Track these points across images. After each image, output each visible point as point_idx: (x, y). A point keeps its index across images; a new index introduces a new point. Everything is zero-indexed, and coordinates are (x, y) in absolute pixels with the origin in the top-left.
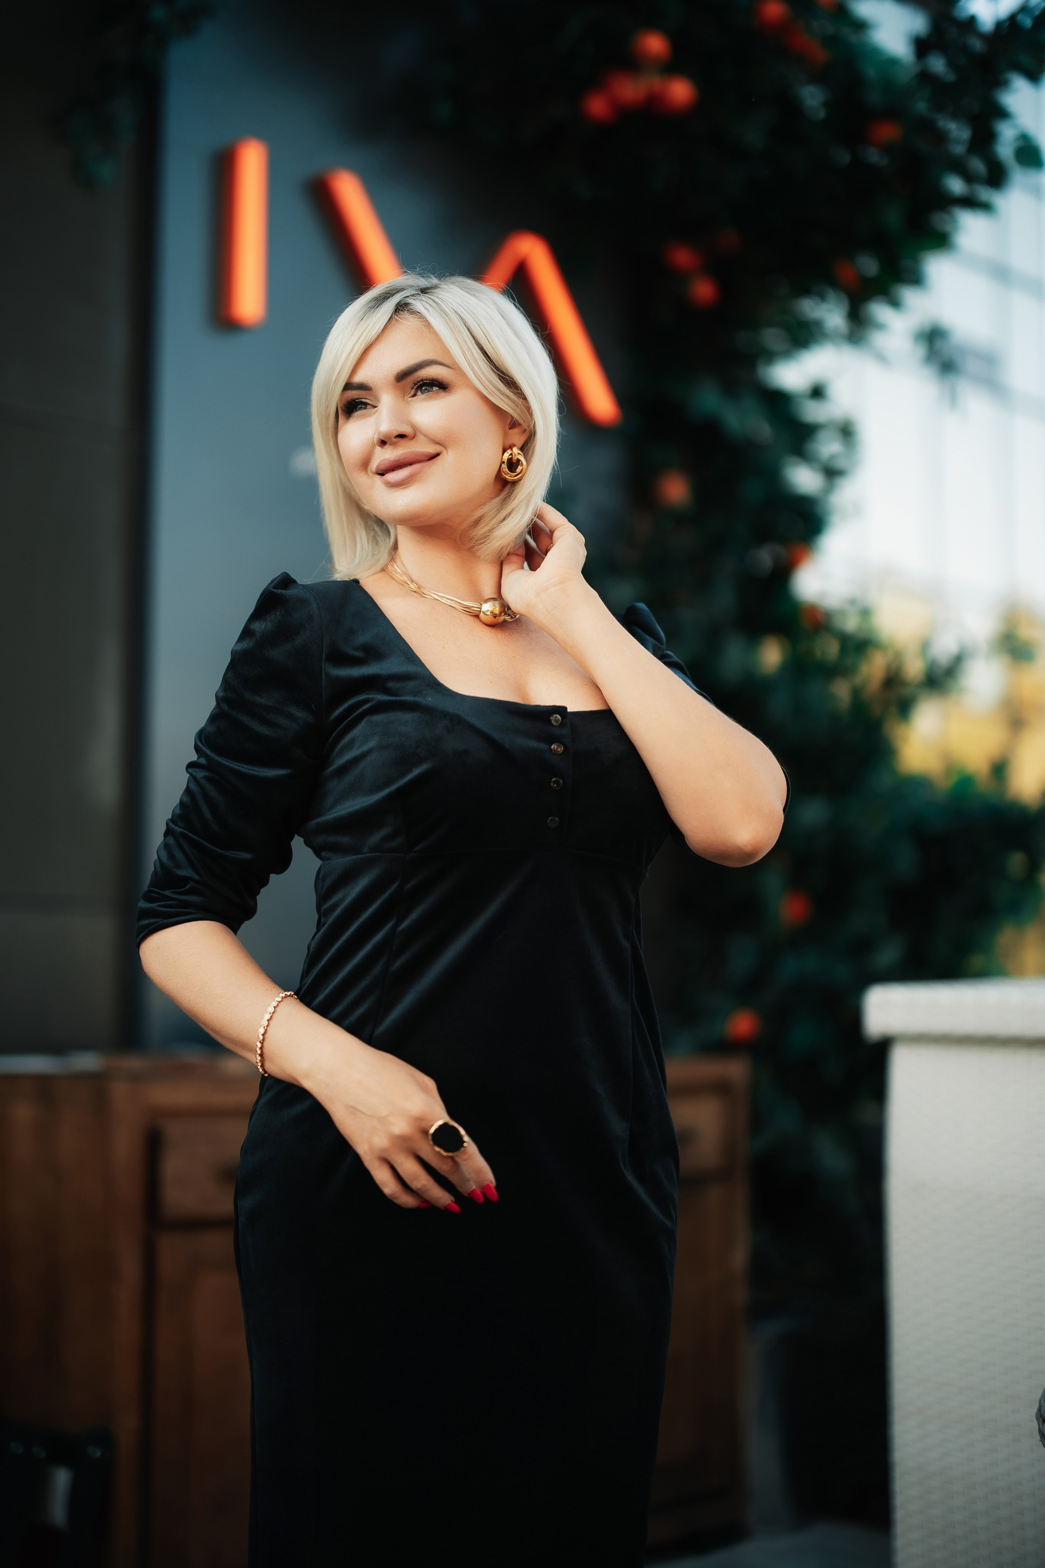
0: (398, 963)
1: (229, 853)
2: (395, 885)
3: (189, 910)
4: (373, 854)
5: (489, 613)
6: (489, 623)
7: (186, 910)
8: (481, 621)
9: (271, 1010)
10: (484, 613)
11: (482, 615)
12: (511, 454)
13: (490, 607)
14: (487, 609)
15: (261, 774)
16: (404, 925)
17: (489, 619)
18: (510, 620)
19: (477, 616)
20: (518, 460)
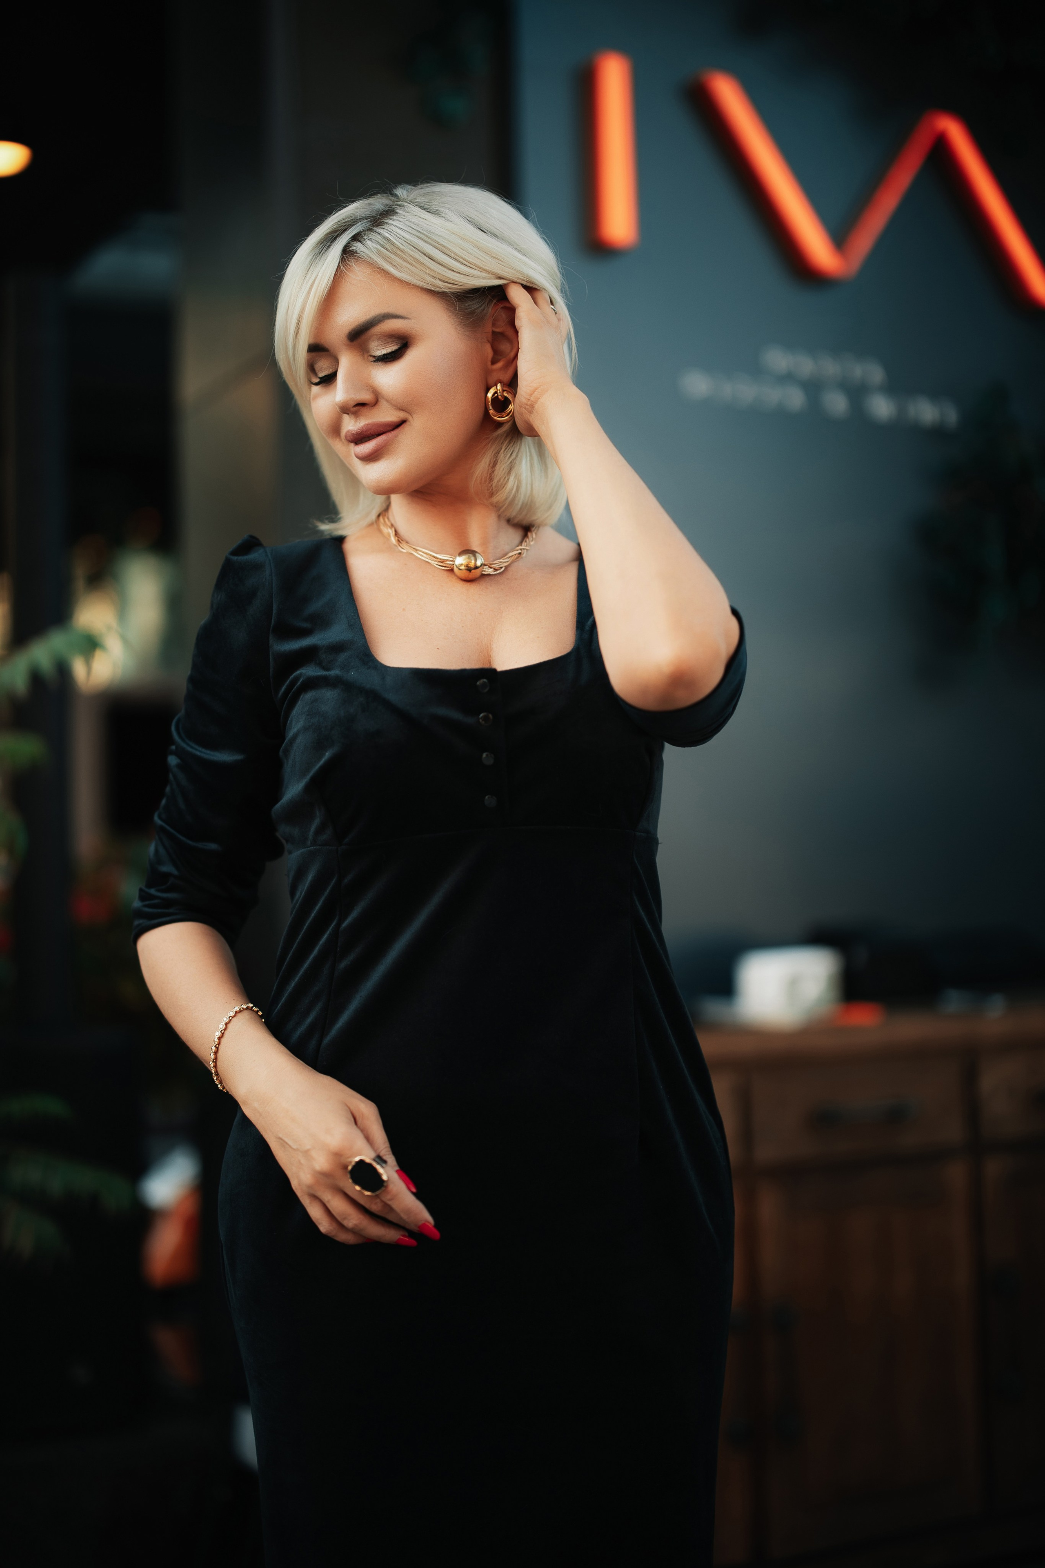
0: (343, 964)
1: (200, 845)
2: (334, 881)
3: (171, 910)
4: (315, 847)
5: (463, 567)
6: (463, 578)
7: (167, 911)
8: (456, 575)
9: (222, 1026)
10: (456, 566)
11: (455, 569)
12: (496, 393)
13: (464, 560)
14: (460, 563)
15: (212, 758)
16: (345, 924)
17: (464, 574)
18: (493, 573)
19: (452, 570)
20: (506, 398)
